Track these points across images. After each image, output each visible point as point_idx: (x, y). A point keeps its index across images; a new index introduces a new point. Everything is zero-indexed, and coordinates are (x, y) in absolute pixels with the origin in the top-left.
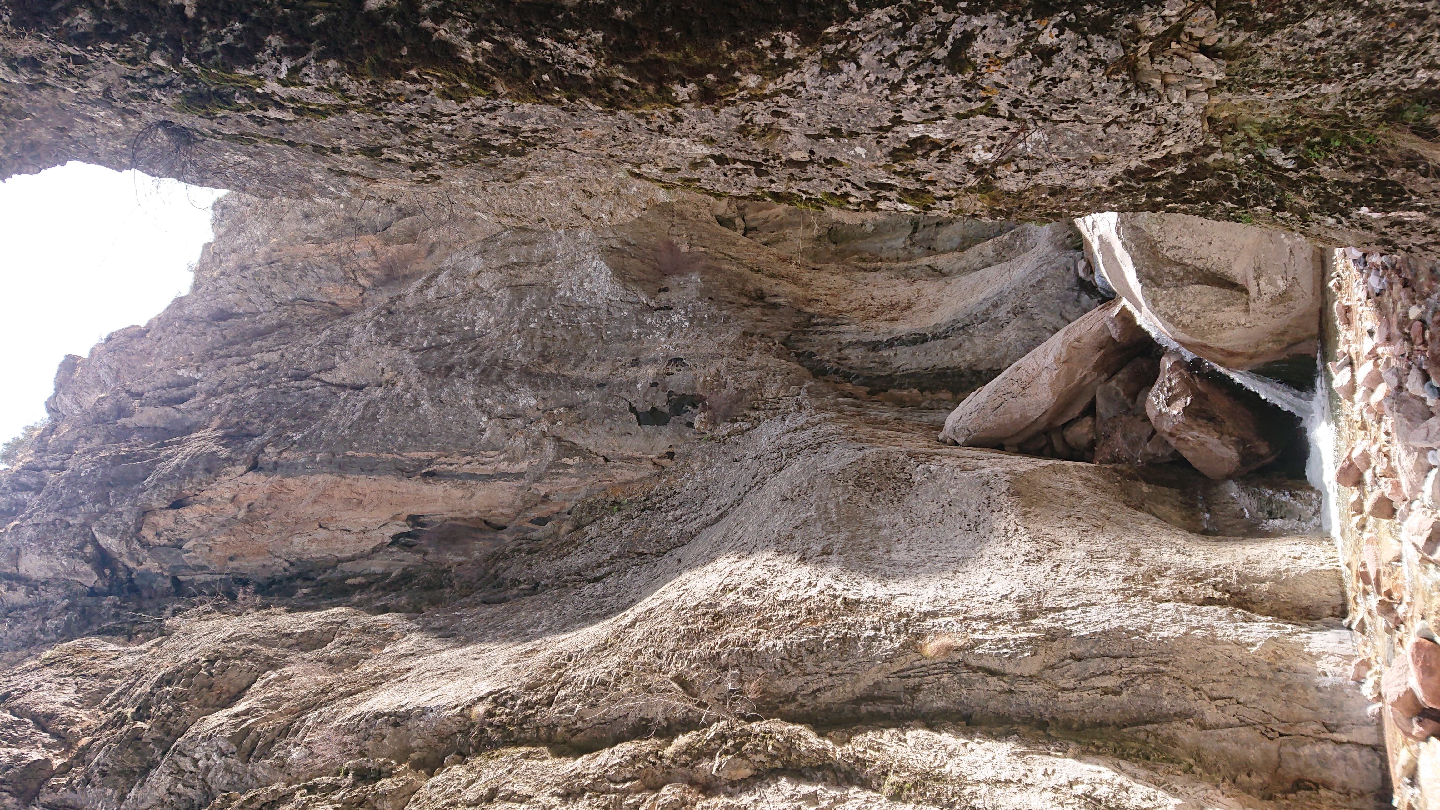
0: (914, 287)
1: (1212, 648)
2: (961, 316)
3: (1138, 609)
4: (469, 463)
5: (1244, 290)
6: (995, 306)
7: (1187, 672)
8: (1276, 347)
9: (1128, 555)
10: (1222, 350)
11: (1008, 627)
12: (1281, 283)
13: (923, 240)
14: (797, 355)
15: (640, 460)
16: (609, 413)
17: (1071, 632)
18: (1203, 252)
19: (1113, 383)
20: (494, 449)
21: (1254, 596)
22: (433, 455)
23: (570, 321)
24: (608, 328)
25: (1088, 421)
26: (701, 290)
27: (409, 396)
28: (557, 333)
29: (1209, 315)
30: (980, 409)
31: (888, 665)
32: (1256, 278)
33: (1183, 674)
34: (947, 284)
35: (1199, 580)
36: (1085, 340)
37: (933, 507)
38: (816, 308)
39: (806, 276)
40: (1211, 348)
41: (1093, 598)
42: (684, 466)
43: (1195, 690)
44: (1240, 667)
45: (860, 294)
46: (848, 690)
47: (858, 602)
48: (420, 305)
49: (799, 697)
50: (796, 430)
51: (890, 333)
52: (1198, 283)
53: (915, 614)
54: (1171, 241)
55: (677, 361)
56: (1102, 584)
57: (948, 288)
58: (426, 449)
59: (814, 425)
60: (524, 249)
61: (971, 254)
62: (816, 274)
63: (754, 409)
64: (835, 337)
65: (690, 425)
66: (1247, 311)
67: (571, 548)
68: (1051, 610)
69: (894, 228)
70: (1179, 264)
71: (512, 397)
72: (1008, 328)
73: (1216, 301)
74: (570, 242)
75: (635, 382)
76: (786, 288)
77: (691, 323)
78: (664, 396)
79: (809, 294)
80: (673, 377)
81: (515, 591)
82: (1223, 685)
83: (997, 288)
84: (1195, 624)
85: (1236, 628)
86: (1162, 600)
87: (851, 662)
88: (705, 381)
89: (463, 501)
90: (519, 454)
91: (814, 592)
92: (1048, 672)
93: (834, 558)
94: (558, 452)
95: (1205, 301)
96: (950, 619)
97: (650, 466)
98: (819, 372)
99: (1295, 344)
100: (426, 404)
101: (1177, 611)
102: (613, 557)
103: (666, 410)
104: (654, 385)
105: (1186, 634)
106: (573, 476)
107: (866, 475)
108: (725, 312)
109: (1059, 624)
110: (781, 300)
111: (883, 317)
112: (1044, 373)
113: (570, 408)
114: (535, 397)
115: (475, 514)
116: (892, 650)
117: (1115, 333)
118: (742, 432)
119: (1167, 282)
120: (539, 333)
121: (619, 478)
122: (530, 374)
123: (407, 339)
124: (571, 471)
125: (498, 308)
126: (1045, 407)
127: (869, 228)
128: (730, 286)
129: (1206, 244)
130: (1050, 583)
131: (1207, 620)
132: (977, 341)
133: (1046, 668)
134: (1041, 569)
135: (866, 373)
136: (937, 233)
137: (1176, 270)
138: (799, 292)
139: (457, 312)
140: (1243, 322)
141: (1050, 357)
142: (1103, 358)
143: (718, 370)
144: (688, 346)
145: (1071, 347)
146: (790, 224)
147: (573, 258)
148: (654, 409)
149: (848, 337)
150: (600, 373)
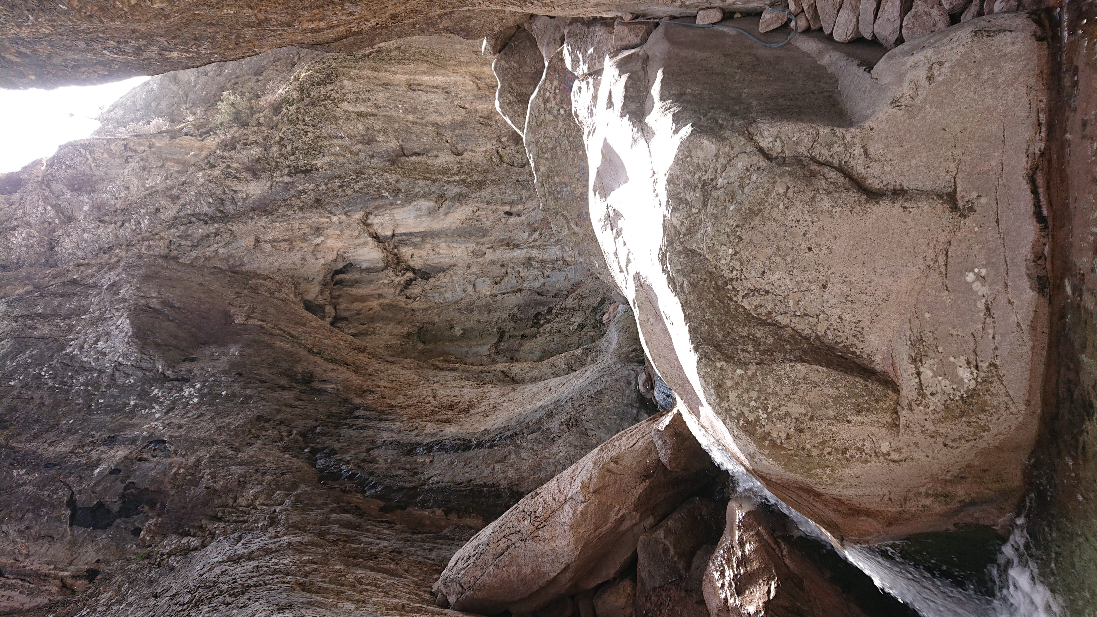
0: (479, 390)
2: (513, 423)
5: (891, 384)
6: (550, 415)
8: (939, 508)
10: (839, 501)
12: (965, 374)
13: (507, 350)
14: (313, 451)
15: (46, 577)
16: (37, 505)
18: (811, 302)
19: (661, 533)
23: (63, 383)
24: (103, 395)
25: (626, 585)
26: (233, 364)
28: (37, 395)
29: (821, 427)
30: (480, 553)
32: (914, 360)
34: (513, 390)
36: (627, 461)
38: (369, 400)
39: (373, 367)
40: (818, 495)
45: (423, 391)
51: (433, 435)
52: (800, 360)
54: (753, 280)
55: (158, 444)
57: (512, 393)
60: (57, 302)
61: (544, 365)
62: (386, 366)
63: (215, 519)
64: (371, 433)
65: (136, 532)
66: (894, 425)
69: (481, 334)
70: (765, 323)
72: (559, 442)
73: (836, 400)
75: (96, 464)
76: (343, 374)
77: (201, 399)
78: (120, 487)
79: (369, 384)
80: (146, 465)
83: (555, 396)
88: (176, 474)
95: (814, 396)
97: (54, 589)
98: (328, 476)
103: (115, 508)
104: (116, 471)
108: (248, 391)
110: (329, 387)
111: (437, 417)
112: (567, 507)
117: (664, 455)
118: (187, 551)
120: (15, 393)
126: (565, 560)
127: (458, 331)
128: (273, 363)
129: (815, 288)
132: (524, 455)
135: (388, 482)
136: (521, 345)
137: (759, 333)
138: (355, 379)
140: (885, 448)
141: (578, 483)
142: (649, 492)
143: (199, 461)
144: (180, 427)
145: (605, 471)
146: (384, 319)
147: (102, 314)
148: (100, 505)
149: (386, 436)
150: (58, 449)
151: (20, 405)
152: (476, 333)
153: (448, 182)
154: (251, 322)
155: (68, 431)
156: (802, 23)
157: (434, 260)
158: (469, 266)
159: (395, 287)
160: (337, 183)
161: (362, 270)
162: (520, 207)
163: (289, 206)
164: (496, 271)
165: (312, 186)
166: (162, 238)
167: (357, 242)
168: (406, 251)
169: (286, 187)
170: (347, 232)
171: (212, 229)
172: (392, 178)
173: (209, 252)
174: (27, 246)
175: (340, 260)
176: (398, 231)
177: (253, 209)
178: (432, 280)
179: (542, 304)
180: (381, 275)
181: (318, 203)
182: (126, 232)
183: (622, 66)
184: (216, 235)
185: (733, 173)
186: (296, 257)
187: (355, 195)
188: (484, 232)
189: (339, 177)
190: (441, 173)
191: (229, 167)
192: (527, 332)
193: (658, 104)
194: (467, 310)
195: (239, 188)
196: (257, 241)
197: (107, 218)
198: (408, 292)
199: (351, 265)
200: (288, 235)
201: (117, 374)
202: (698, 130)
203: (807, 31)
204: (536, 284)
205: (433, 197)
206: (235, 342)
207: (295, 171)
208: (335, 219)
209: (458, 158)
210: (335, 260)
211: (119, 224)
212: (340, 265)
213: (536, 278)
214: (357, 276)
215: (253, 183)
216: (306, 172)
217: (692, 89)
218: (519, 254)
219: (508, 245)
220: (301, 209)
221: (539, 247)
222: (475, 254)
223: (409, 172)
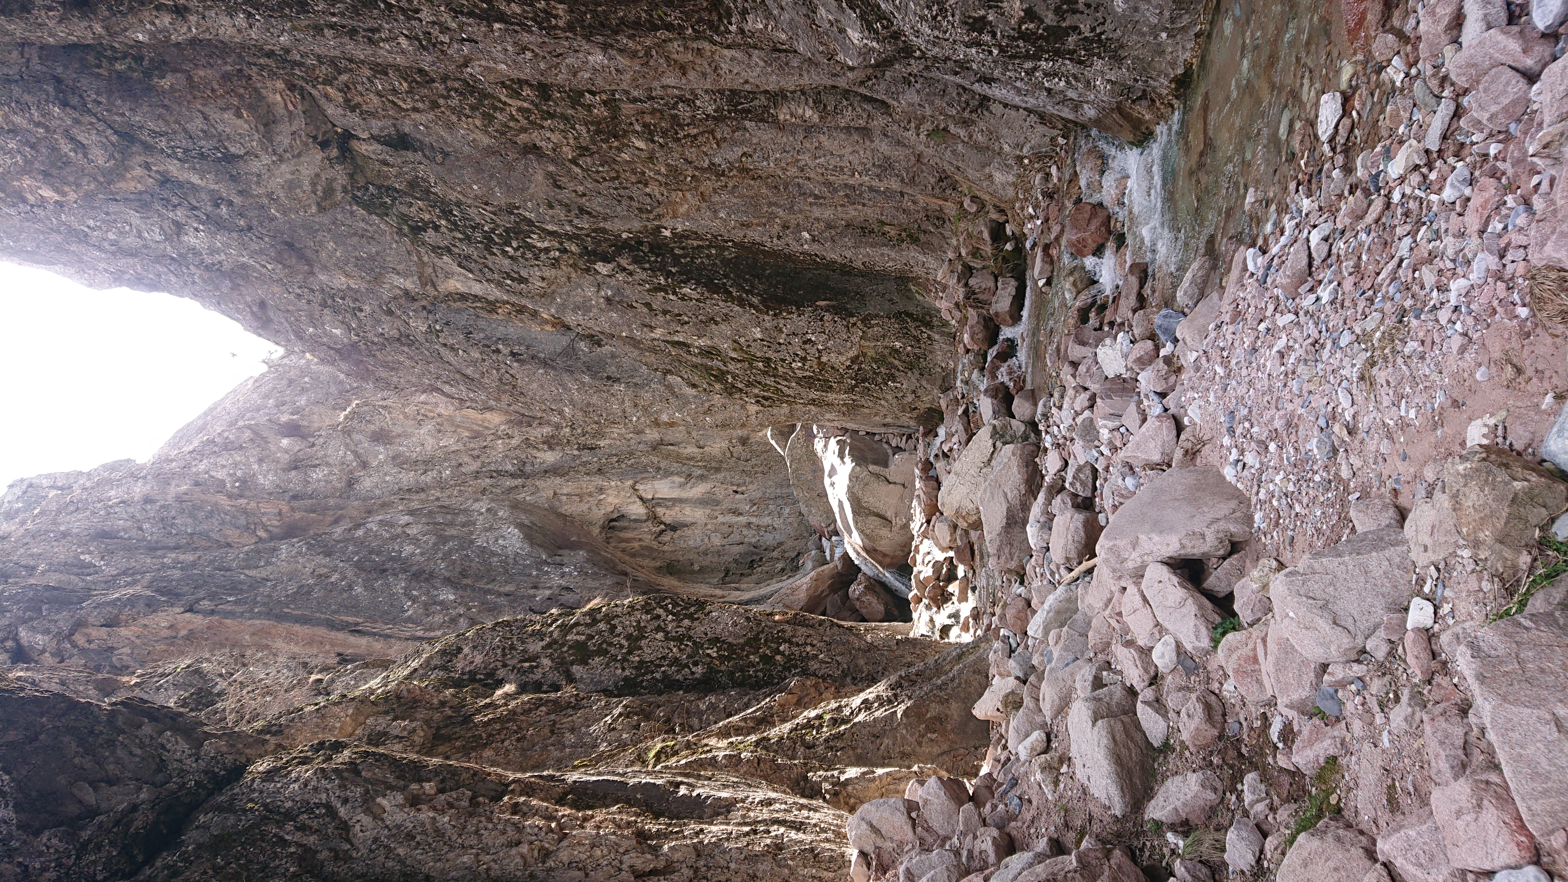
4: (390, 629)
5: (891, 522)
12: (904, 520)
13: (730, 582)
18: (877, 504)
20: (413, 623)
22: (360, 620)
23: (484, 560)
24: (514, 568)
26: (586, 560)
27: (343, 583)
28: (473, 564)
58: (355, 616)
69: (712, 571)
71: (435, 593)
73: (880, 525)
74: (489, 516)
80: (564, 597)
89: (382, 650)
90: (436, 626)
95: (875, 525)
104: (549, 599)
113: (482, 603)
114: (454, 594)
119: (863, 515)
122: (452, 582)
125: (424, 545)
127: (696, 567)
136: (740, 580)
139: (384, 545)
142: (833, 580)
146: (640, 555)
147: (491, 526)
152: (709, 569)
153: (694, 466)
154: (582, 540)
155: (506, 582)
156: (884, 440)
157: (681, 518)
158: (706, 524)
159: (652, 535)
160: (615, 459)
161: (630, 521)
162: (744, 488)
163: (577, 472)
165: (595, 459)
167: (629, 500)
168: (660, 511)
169: (575, 458)
170: (622, 494)
172: (655, 460)
174: (326, 481)
175: (616, 512)
176: (656, 496)
177: (546, 472)
178: (679, 532)
179: (756, 554)
180: (643, 525)
181: (600, 471)
183: (837, 443)
184: (523, 487)
185: (863, 475)
187: (628, 469)
188: (717, 503)
189: (616, 455)
190: (688, 459)
191: (528, 439)
192: (745, 571)
193: (847, 456)
194: (703, 553)
195: (537, 455)
196: (555, 493)
197: (406, 466)
198: (660, 539)
199: (623, 516)
202: (856, 465)
203: (886, 442)
204: (753, 540)
205: (683, 475)
206: (581, 549)
207: (582, 447)
208: (613, 483)
209: (701, 450)
210: (612, 512)
211: (420, 472)
212: (615, 516)
213: (754, 536)
214: (626, 524)
215: (549, 453)
216: (592, 449)
217: (856, 453)
218: (742, 519)
219: (734, 513)
220: (587, 474)
221: (756, 516)
222: (710, 517)
223: (668, 456)
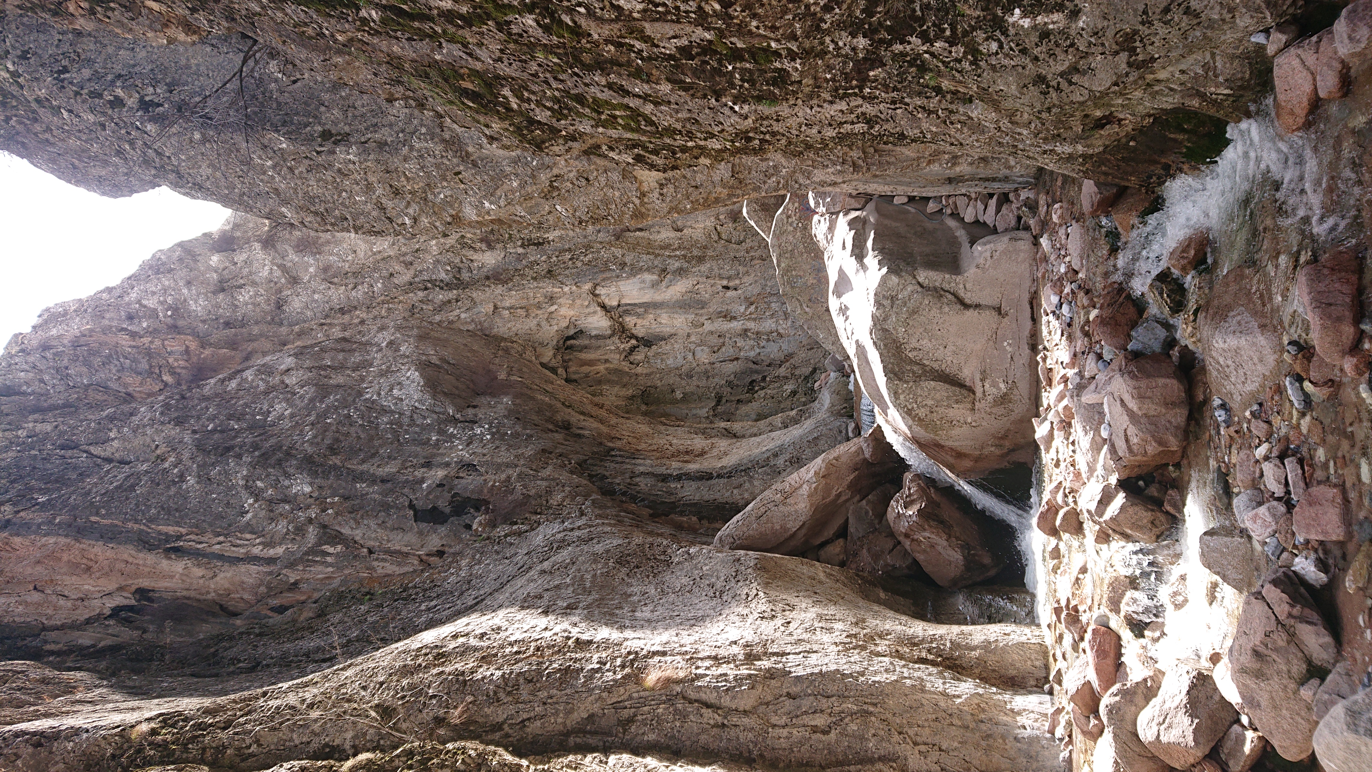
0: (708, 441)
1: (919, 696)
2: (745, 461)
3: (856, 658)
4: (219, 543)
5: (972, 391)
6: (776, 455)
7: (894, 714)
8: (998, 452)
9: (854, 620)
10: (952, 450)
11: (732, 666)
12: (1002, 386)
13: (724, 413)
14: (589, 475)
15: (407, 555)
16: (386, 507)
17: (790, 672)
18: (939, 354)
19: (864, 502)
20: (252, 532)
21: (964, 662)
22: (183, 531)
23: (369, 422)
24: (407, 432)
25: (841, 541)
26: (510, 411)
27: (176, 471)
28: (352, 430)
29: (941, 411)
31: (605, 695)
32: (982, 380)
33: (889, 716)
34: (738, 441)
35: (915, 645)
36: (843, 459)
37: (685, 580)
38: (618, 444)
39: (614, 421)
40: (943, 447)
41: (815, 647)
42: (452, 562)
43: (900, 733)
44: (944, 715)
45: (661, 441)
46: (559, 720)
47: (590, 642)
48: (217, 395)
49: (506, 727)
50: (572, 529)
51: (679, 469)
52: (933, 380)
53: (644, 652)
54: (914, 344)
55: (470, 467)
56: (826, 638)
57: (738, 444)
58: (178, 524)
59: (590, 526)
60: (341, 356)
61: (762, 424)
62: (623, 420)
63: (536, 513)
64: (629, 467)
65: (469, 527)
66: (973, 409)
67: (306, 633)
68: (774, 654)
69: (700, 399)
70: (918, 364)
71: (287, 483)
73: (948, 397)
74: (390, 353)
75: (422, 481)
76: (592, 424)
77: (493, 436)
78: (448, 496)
79: (613, 433)
80: (462, 481)
81: (232, 669)
82: (927, 731)
83: (779, 443)
84: (906, 675)
85: (944, 683)
86: (878, 654)
87: (568, 691)
88: (493, 486)
89: (201, 581)
90: (277, 538)
91: (547, 634)
92: (762, 709)
93: (577, 611)
94: (320, 539)
95: (938, 396)
96: (678, 658)
97: (416, 562)
98: (608, 492)
99: (1013, 450)
100: (191, 480)
101: (891, 663)
102: (349, 641)
103: (447, 510)
104: (441, 485)
105: (896, 681)
106: (331, 565)
107: (629, 555)
108: (528, 432)
109: (780, 665)
110: (586, 433)
111: (678, 458)
112: (805, 486)
113: (346, 498)
114: (311, 484)
115: (212, 595)
116: (613, 680)
117: (867, 454)
118: (519, 534)
119: (909, 376)
120: (334, 428)
121: (380, 571)
122: (314, 463)
123: (192, 421)
124: (329, 559)
125: (298, 402)
126: (803, 518)
127: (679, 395)
128: (539, 412)
129: (941, 348)
130: (778, 634)
131: (916, 674)
133: (761, 704)
134: (772, 623)
135: (652, 498)
136: (737, 409)
137: (915, 368)
138: (604, 429)
139: (255, 403)
140: (969, 420)
141: (812, 472)
142: (857, 479)
143: (509, 477)
144: (484, 455)
145: (830, 465)
146: (609, 381)
147: (389, 367)
148: (435, 508)
149: (642, 469)
150: (387, 470)
151: (342, 438)
152: (696, 397)
153: (669, 257)
154: (513, 378)
155: (389, 457)
156: (949, 211)
157: (656, 329)
158: (689, 335)
159: (621, 354)
160: (568, 256)
161: (591, 337)
162: (737, 282)
163: (523, 276)
164: (714, 340)
165: (544, 258)
166: (400, 302)
167: (587, 311)
168: (630, 321)
169: (519, 258)
170: (578, 302)
171: (453, 294)
172: (618, 252)
173: (452, 316)
174: (253, 304)
175: (572, 326)
176: (623, 302)
177: (488, 278)
178: (654, 347)
179: (757, 372)
180: (608, 341)
181: (550, 273)
182: (359, 294)
183: (851, 224)
184: (457, 301)
185: (906, 293)
186: (532, 323)
187: (584, 268)
188: (703, 305)
189: (569, 250)
190: (662, 248)
191: (463, 237)
192: (742, 397)
193: (871, 253)
194: (687, 375)
195: (475, 257)
196: (496, 307)
197: (336, 280)
198: (632, 358)
199: (581, 332)
200: (524, 303)
201: (415, 416)
202: (890, 271)
203: (952, 214)
204: (752, 354)
205: (655, 270)
206: (506, 394)
207: (528, 243)
208: (566, 289)
209: (679, 234)
210: (568, 327)
211: (350, 286)
212: (572, 332)
213: (752, 348)
214: (587, 342)
215: (488, 253)
216: (539, 244)
217: (889, 245)
218: (736, 325)
219: (725, 316)
220: (535, 279)
221: (755, 320)
222: (696, 325)
223: (634, 247)
